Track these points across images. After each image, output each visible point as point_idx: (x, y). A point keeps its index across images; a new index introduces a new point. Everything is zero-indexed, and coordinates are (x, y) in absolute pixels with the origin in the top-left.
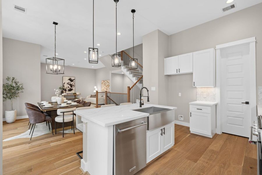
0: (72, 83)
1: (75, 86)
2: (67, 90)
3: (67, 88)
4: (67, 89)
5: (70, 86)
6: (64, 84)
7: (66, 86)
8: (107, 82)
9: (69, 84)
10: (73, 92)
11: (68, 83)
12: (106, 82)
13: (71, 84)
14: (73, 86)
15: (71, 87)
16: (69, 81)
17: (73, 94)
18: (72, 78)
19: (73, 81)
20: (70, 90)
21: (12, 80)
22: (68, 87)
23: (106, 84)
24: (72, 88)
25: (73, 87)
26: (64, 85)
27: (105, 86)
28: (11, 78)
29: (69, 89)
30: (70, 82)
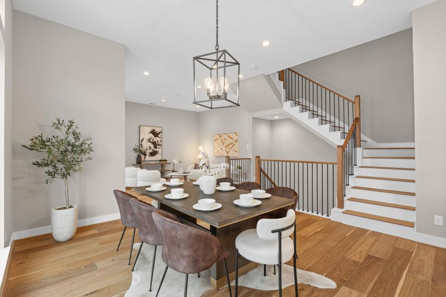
0: (156, 139)
1: (161, 145)
2: (148, 154)
3: (147, 150)
4: (148, 152)
5: (152, 146)
6: (142, 141)
7: (146, 145)
8: (227, 137)
9: (151, 141)
10: (158, 157)
11: (149, 140)
12: (225, 136)
13: (155, 142)
14: (159, 145)
15: (155, 147)
16: (151, 135)
17: (158, 162)
18: (158, 130)
19: (159, 136)
20: (153, 154)
21: (67, 127)
22: (150, 148)
23: (226, 141)
24: (156, 150)
25: (158, 147)
26: (142, 143)
27: (222, 146)
28: (67, 123)
29: (151, 151)
30: (153, 137)
